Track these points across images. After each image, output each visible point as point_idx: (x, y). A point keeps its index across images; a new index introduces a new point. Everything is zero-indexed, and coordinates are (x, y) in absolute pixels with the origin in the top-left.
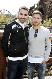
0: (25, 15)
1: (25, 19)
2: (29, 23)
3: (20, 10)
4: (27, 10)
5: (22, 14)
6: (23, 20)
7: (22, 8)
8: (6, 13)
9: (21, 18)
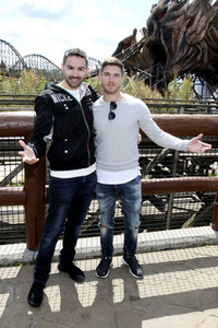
0: (80, 69)
1: (78, 78)
2: (89, 87)
3: (65, 58)
4: (82, 57)
5: (71, 68)
6: (74, 80)
7: (71, 54)
8: (41, 65)
9: (70, 78)
